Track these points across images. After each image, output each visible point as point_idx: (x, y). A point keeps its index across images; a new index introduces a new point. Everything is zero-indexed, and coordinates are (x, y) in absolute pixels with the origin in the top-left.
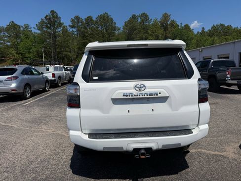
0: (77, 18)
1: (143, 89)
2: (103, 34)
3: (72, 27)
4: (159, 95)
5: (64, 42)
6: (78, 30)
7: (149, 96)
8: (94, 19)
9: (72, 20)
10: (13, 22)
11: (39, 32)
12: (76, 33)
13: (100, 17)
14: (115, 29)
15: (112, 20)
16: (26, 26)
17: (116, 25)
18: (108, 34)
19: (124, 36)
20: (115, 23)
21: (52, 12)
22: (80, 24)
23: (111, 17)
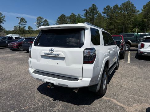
0: (108, 7)
1: (53, 51)
2: (124, 16)
3: (104, 13)
4: (59, 56)
5: (98, 23)
6: (107, 15)
7: (54, 56)
8: (119, 6)
9: (105, 9)
10: (73, 13)
11: (85, 18)
12: (106, 17)
13: (124, 4)
14: (134, 11)
15: (133, 5)
16: (79, 15)
17: (136, 9)
18: (129, 15)
19: (142, 16)
20: (135, 8)
21: (93, 5)
22: (109, 10)
23: (132, 3)
